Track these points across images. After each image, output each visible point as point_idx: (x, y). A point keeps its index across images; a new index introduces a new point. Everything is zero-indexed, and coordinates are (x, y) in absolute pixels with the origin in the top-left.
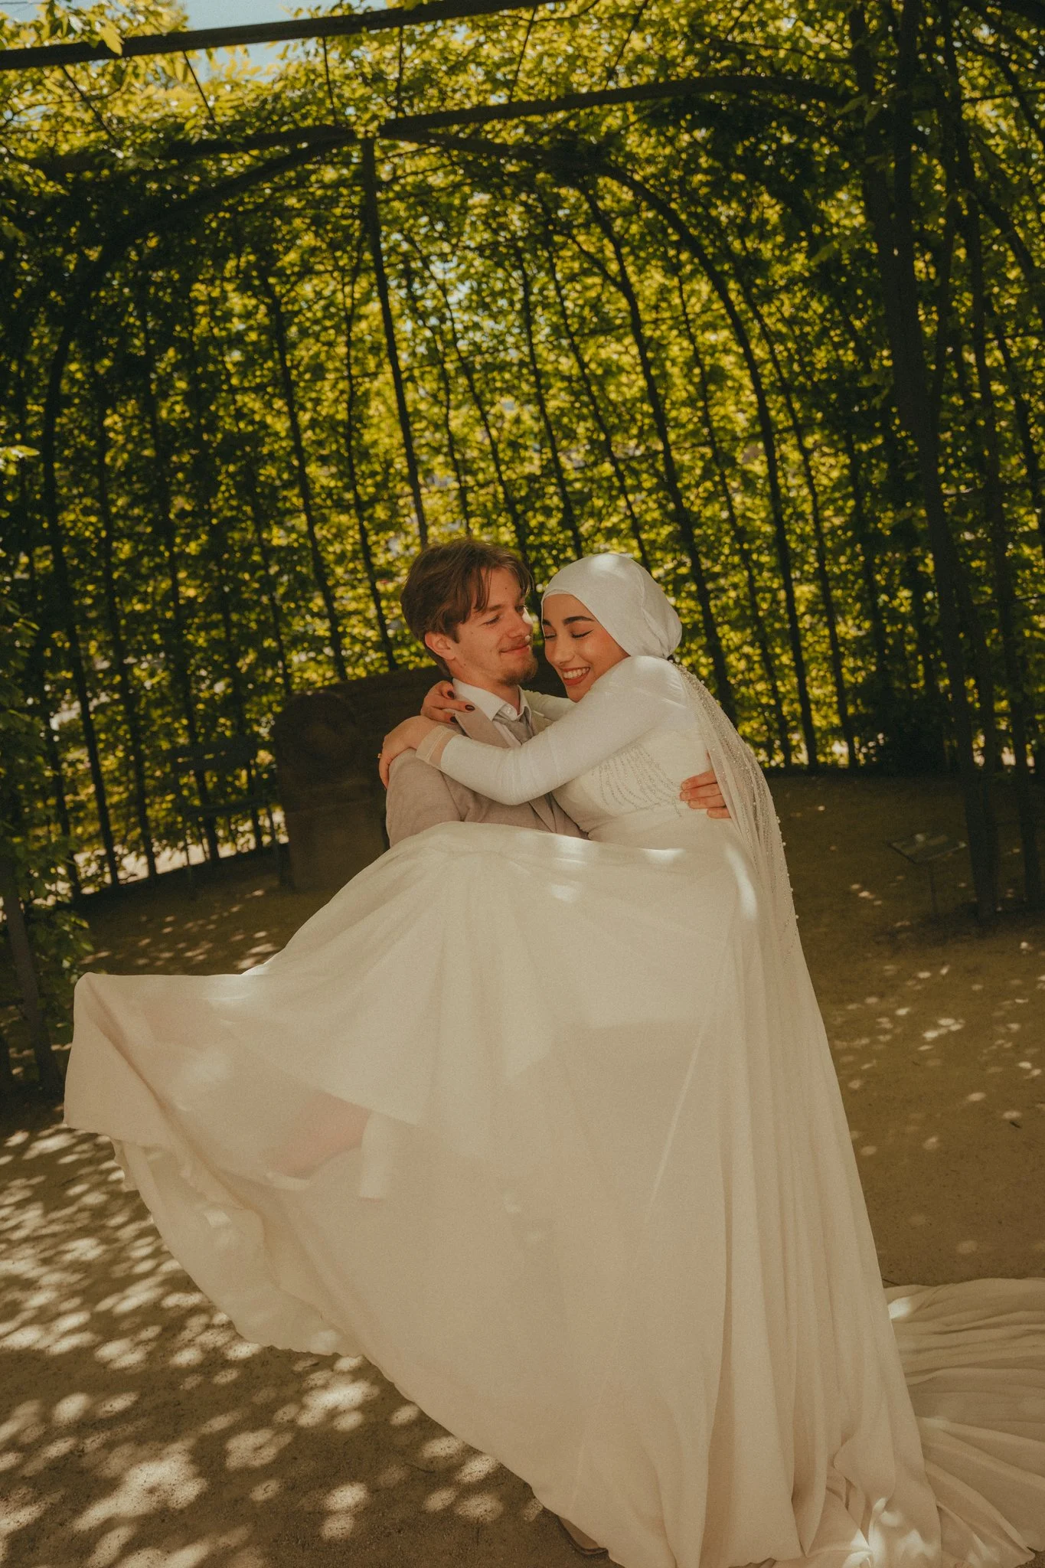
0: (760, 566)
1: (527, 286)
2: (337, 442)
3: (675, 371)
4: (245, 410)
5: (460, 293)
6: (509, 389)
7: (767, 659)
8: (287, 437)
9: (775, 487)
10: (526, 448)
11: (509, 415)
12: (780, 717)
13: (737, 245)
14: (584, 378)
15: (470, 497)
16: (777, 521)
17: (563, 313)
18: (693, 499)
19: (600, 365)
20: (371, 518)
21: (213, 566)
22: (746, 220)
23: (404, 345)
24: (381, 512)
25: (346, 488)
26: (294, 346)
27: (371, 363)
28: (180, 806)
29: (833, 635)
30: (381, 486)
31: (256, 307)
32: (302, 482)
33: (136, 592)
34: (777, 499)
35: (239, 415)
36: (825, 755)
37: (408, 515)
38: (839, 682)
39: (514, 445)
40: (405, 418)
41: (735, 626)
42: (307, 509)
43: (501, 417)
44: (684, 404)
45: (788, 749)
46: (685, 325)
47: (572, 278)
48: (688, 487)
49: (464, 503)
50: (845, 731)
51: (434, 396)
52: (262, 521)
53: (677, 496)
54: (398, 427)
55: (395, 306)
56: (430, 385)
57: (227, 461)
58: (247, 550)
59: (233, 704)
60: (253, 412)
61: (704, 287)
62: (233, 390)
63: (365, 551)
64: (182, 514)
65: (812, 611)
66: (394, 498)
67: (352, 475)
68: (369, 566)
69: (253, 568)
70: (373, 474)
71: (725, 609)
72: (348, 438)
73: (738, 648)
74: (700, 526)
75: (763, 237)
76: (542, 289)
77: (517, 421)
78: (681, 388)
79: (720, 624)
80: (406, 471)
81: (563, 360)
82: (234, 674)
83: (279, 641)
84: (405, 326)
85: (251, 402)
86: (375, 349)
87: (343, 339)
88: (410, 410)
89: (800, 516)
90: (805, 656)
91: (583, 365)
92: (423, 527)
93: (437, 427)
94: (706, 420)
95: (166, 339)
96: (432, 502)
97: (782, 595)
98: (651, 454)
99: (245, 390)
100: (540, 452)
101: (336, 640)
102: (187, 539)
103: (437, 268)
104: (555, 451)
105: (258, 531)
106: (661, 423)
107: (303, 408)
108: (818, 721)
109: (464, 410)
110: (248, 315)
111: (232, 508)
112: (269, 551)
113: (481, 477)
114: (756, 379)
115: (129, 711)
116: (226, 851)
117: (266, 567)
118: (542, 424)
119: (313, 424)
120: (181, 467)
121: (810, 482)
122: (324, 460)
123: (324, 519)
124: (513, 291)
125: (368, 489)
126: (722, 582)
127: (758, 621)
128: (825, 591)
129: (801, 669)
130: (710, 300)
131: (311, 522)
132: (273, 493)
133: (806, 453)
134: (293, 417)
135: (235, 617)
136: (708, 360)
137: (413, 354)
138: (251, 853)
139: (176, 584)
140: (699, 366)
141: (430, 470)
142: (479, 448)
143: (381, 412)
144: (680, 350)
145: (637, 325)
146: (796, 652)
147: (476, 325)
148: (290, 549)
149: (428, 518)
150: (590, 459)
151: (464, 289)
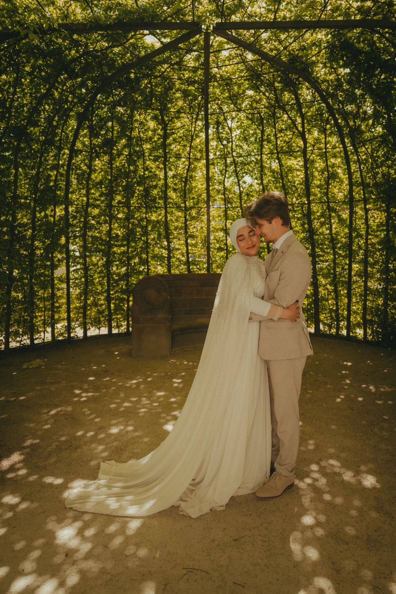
0: (339, 255)
1: (263, 132)
2: (181, 184)
3: (316, 174)
4: (149, 167)
5: (237, 133)
6: (250, 172)
7: (336, 291)
8: (163, 180)
9: (351, 224)
11: (249, 182)
12: (337, 315)
13: (351, 123)
14: (280, 172)
15: (229, 212)
16: (350, 237)
17: (276, 144)
18: (316, 224)
19: (287, 167)
20: (189, 215)
21: (126, 223)
22: (357, 113)
23: (212, 151)
24: (194, 212)
25: (182, 202)
26: (170, 145)
27: (199, 155)
28: (100, 312)
29: (366, 285)
30: (196, 203)
31: (158, 128)
32: (166, 198)
34: (351, 227)
35: (146, 169)
36: (353, 333)
37: (203, 215)
39: (248, 195)
40: (208, 179)
41: (325, 276)
42: (166, 208)
43: (245, 183)
44: (319, 185)
45: (338, 328)
46: (324, 156)
47: (281, 131)
48: (315, 219)
49: (226, 214)
50: (364, 325)
51: (221, 172)
52: (149, 210)
53: (310, 223)
54: (205, 182)
55: (211, 135)
56: (220, 166)
57: (139, 185)
59: (127, 276)
60: (152, 168)
61: (334, 139)
62: (145, 159)
63: (186, 228)
66: (199, 209)
67: (185, 198)
68: (186, 232)
69: (142, 227)
70: (193, 198)
71: (321, 269)
72: (186, 184)
73: (324, 286)
74: (317, 235)
75: (364, 120)
76: (269, 135)
77: (251, 185)
78: (318, 180)
79: (319, 275)
80: (206, 199)
81: (273, 163)
82: (129, 265)
83: (148, 256)
84: (213, 143)
85: (151, 164)
86: (201, 151)
87: (188, 145)
88: (211, 176)
89: (359, 236)
90: (352, 292)
91: (281, 166)
92: (209, 221)
93: (220, 184)
94: (326, 194)
95: (122, 134)
96: (213, 212)
97: (347, 267)
98: (303, 204)
99: (150, 159)
101: (169, 258)
103: (229, 122)
106: (308, 193)
107: (171, 170)
108: (352, 319)
109: (232, 178)
110: (154, 131)
111: (138, 203)
112: (149, 221)
113: (234, 205)
114: (350, 178)
115: (86, 273)
116: (115, 331)
117: (147, 227)
118: (261, 187)
119: (174, 176)
121: (367, 223)
122: (175, 190)
123: (172, 213)
124: (257, 134)
125: (189, 203)
126: (322, 258)
127: (335, 276)
128: (365, 268)
129: (350, 297)
130: (336, 144)
131: (166, 212)
132: (154, 200)
133: (367, 211)
134: (166, 173)
135: (132, 243)
136: (330, 169)
137: (215, 154)
138: (125, 334)
140: (328, 171)
141: (215, 200)
142: (235, 194)
143: (199, 175)
144: (320, 164)
145: (304, 152)
146: (349, 290)
147: (241, 147)
148: (158, 222)
149: (211, 218)
151: (238, 132)
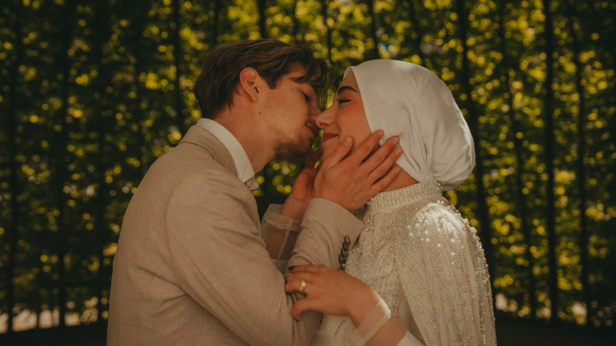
8: (170, 6)
10: (354, 38)
21: (97, 96)
32: (177, 41)
33: (34, 108)
38: (583, 254)
39: (345, 34)
41: (503, 198)
42: (177, 63)
43: (337, 11)
44: (485, 16)
45: (535, 304)
48: (478, 83)
50: (584, 296)
52: (141, 67)
53: (469, 89)
57: (121, 17)
58: (126, 88)
59: (98, 205)
64: (80, 52)
65: (567, 195)
71: (496, 183)
73: (503, 216)
74: (484, 116)
77: (350, 16)
78: (485, 4)
79: (491, 195)
83: (140, 161)
90: (558, 230)
93: (286, 13)
97: (544, 177)
98: (453, 54)
100: (365, 42)
102: (80, 72)
104: (376, 42)
105: (137, 74)
108: (563, 284)
111: (118, 54)
120: (84, 16)
139: (66, 106)
150: (405, 51)
